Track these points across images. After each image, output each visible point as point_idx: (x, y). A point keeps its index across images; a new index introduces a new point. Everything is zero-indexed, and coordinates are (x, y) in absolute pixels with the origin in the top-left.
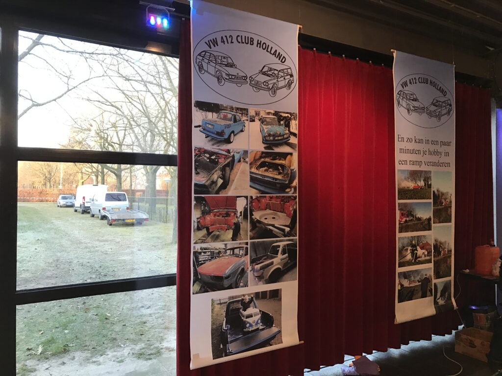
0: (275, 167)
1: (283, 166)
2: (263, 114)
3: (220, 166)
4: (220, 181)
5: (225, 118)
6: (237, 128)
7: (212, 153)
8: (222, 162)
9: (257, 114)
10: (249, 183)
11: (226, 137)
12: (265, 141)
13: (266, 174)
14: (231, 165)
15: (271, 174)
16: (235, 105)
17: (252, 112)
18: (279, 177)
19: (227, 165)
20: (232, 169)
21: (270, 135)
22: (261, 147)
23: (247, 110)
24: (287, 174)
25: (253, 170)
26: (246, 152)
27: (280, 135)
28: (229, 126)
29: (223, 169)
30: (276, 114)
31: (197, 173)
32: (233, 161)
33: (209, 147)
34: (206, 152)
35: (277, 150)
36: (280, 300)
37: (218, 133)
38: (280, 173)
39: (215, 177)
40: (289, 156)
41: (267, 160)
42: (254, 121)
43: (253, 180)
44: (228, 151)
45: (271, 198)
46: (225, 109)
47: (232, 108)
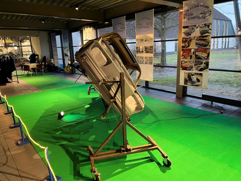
0: (203, 40)
1: (206, 39)
2: (201, 26)
3: (188, 41)
4: (188, 45)
5: (190, 29)
6: (192, 31)
7: (186, 38)
8: (188, 40)
9: (199, 26)
10: (195, 45)
11: (190, 34)
12: (201, 33)
13: (200, 42)
14: (191, 41)
15: (202, 42)
16: (192, 25)
17: (197, 26)
18: (205, 43)
19: (190, 41)
20: (191, 42)
21: (202, 31)
22: (199, 35)
23: (196, 25)
24: (207, 42)
25: (197, 41)
26: (195, 37)
27: (206, 30)
28: (191, 31)
29: (188, 42)
30: (205, 24)
31: (182, 43)
32: (191, 39)
33: (185, 37)
34: (185, 38)
35: (204, 35)
36: (202, 76)
37: (188, 33)
38: (205, 42)
39: (186, 44)
40: (208, 36)
41: (201, 38)
42: (198, 28)
43: (196, 44)
44: (190, 37)
45: (201, 49)
46: (190, 26)
47: (192, 26)
